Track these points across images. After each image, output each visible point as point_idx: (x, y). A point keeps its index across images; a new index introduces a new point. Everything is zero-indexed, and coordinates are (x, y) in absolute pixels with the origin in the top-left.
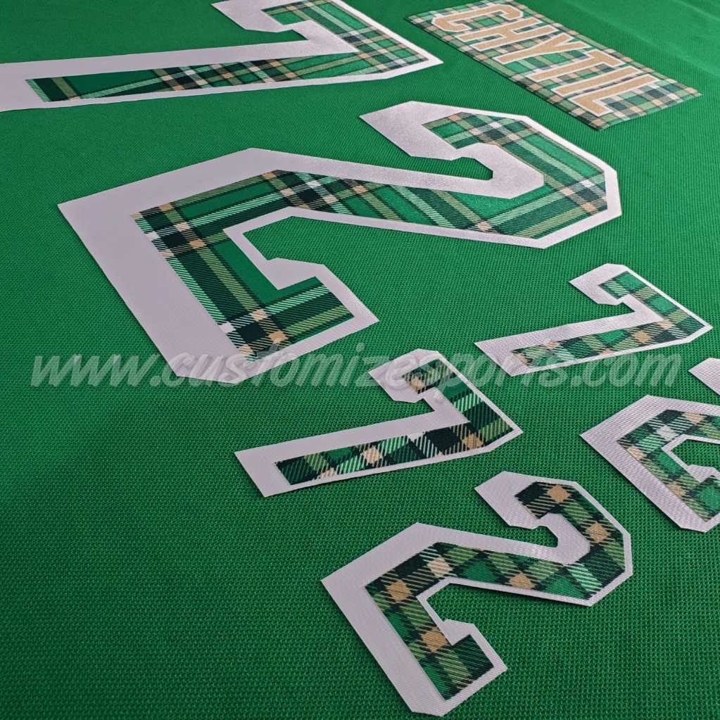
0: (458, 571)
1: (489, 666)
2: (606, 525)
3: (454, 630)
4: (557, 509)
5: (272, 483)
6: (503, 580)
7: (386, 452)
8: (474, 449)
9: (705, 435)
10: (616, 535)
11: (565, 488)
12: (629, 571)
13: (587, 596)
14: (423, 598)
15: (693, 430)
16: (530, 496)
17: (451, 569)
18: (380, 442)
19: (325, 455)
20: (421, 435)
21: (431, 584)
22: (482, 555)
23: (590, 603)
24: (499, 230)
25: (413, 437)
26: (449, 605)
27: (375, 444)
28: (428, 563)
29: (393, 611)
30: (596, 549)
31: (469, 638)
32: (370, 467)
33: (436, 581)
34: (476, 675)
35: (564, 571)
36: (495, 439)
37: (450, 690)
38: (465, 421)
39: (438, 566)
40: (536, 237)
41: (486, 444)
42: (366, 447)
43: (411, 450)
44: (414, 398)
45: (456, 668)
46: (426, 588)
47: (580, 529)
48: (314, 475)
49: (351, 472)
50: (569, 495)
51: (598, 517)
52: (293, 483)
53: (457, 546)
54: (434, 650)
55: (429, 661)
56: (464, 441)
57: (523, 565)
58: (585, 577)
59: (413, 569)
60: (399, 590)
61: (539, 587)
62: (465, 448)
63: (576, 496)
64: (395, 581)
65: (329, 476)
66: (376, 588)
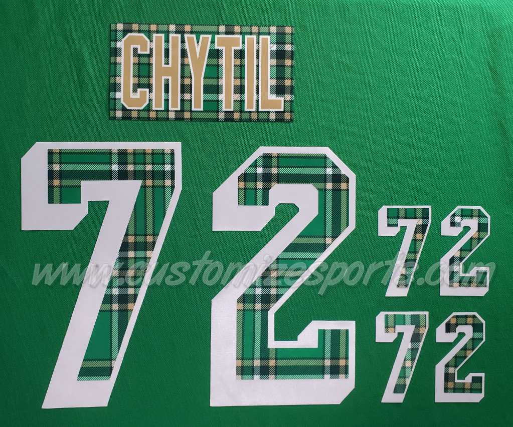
0: (456, 366)
1: (481, 378)
2: (470, 316)
3: (468, 379)
4: (457, 325)
5: (400, 398)
6: (465, 357)
7: (410, 359)
8: (424, 331)
9: (465, 257)
10: (474, 317)
11: (453, 317)
12: (484, 322)
13: (482, 339)
14: (457, 381)
15: (461, 259)
16: (449, 328)
17: (454, 368)
18: (405, 358)
19: (399, 377)
20: (410, 343)
21: (454, 376)
22: (456, 357)
23: (484, 340)
24: (334, 237)
25: (410, 347)
26: (462, 375)
27: (405, 360)
28: (448, 372)
29: (456, 390)
30: (473, 325)
31: (473, 377)
32: (412, 367)
33: (454, 374)
34: (481, 382)
35: (473, 339)
36: (426, 323)
37: (480, 391)
38: (414, 326)
39: (451, 370)
40: (348, 225)
41: (425, 327)
42: (404, 363)
43: (414, 350)
44: (396, 336)
45: (476, 386)
46: (454, 378)
47: (466, 324)
48: (405, 385)
49: (410, 374)
51: (466, 317)
52: (403, 393)
53: (449, 361)
54: (470, 387)
55: (472, 390)
56: (420, 333)
57: (465, 349)
58: (477, 335)
59: (448, 377)
60: (451, 385)
61: (473, 350)
62: (423, 334)
63: (457, 317)
64: (448, 384)
65: (408, 382)
66: (446, 390)
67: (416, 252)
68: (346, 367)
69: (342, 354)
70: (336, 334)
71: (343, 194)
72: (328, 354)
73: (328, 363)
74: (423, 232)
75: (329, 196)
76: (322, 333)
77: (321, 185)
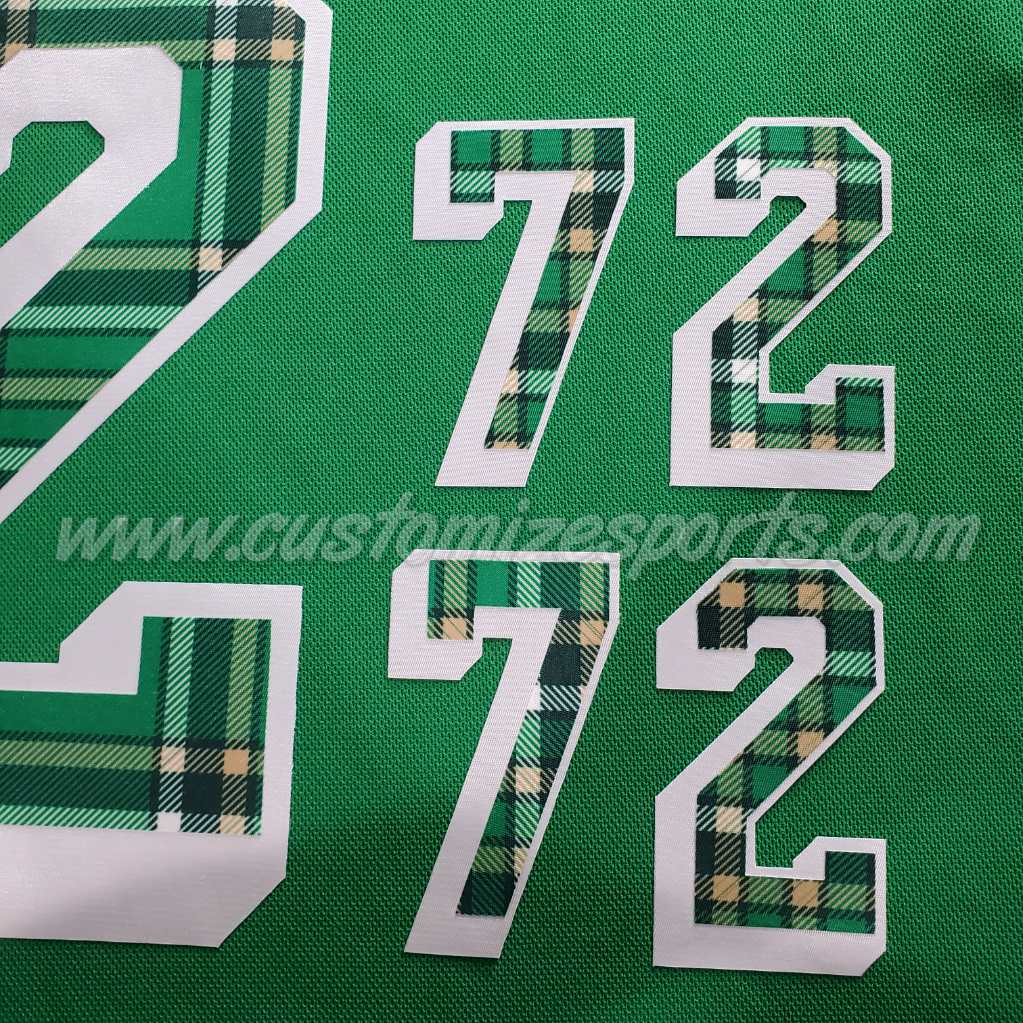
0: (748, 803)
1: (870, 859)
2: (809, 578)
3: (809, 865)
4: (750, 615)
5: (486, 936)
6: (793, 762)
7: (535, 759)
8: (601, 638)
9: (781, 325)
10: (829, 579)
11: (731, 579)
12: (876, 604)
13: (871, 682)
14: (753, 869)
15: (764, 332)
16: (714, 629)
17: (740, 809)
18: (514, 753)
19: (487, 841)
20: (538, 690)
21: (743, 846)
22: (748, 758)
23: (880, 687)
24: (234, 244)
25: (535, 703)
26: (780, 846)
27: (513, 763)
28: (715, 829)
29: (746, 913)
30: (827, 617)
31: (829, 855)
32: (543, 798)
33: (742, 837)
34: (870, 881)
35: (826, 681)
36: (606, 601)
37: (864, 921)
38: (556, 613)
39: (727, 819)
40: (290, 198)
41: (606, 617)
42: (510, 779)
43: (553, 722)
44: (473, 652)
45: (846, 897)
46: (743, 855)
47: (793, 612)
48: (510, 879)
49: (537, 828)
50: (743, 584)
51: (793, 578)
52: (503, 912)
53: (718, 778)
54: (816, 903)
55: (824, 917)
56: (584, 642)
57: (789, 722)
58: (849, 664)
59: (712, 852)
60: (725, 888)
61: (828, 728)
62: (594, 650)
63: (749, 577)
64: (712, 884)
65: (525, 862)
66: (705, 910)
67: (566, 305)
68: (253, 785)
69: (237, 724)
70: (214, 635)
71: (279, 79)
72: (176, 724)
73: (174, 760)
74: (600, 222)
75: (223, 86)
76: (158, 633)
77: (194, 49)
